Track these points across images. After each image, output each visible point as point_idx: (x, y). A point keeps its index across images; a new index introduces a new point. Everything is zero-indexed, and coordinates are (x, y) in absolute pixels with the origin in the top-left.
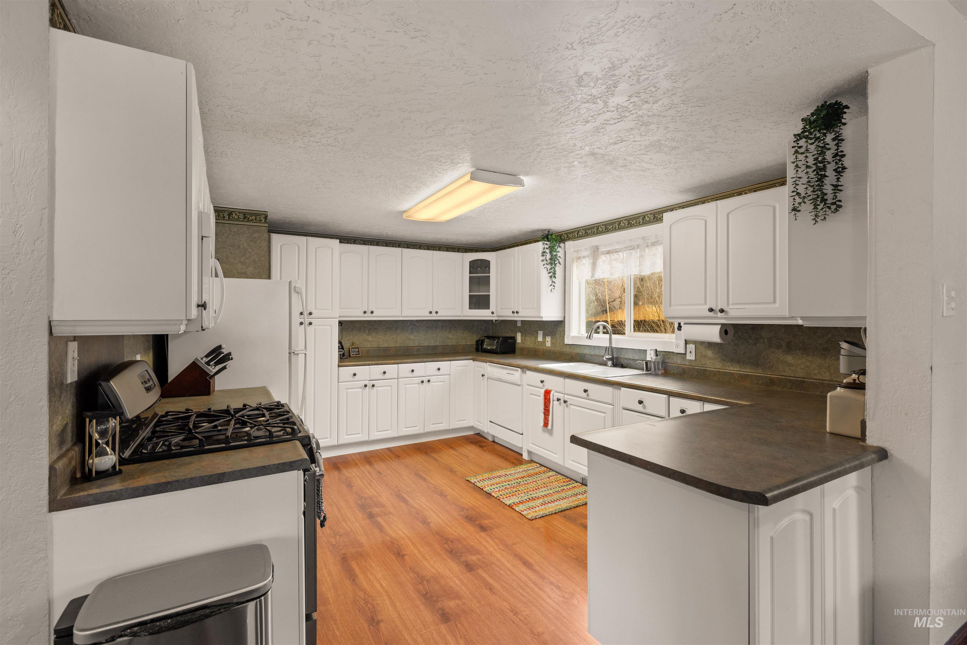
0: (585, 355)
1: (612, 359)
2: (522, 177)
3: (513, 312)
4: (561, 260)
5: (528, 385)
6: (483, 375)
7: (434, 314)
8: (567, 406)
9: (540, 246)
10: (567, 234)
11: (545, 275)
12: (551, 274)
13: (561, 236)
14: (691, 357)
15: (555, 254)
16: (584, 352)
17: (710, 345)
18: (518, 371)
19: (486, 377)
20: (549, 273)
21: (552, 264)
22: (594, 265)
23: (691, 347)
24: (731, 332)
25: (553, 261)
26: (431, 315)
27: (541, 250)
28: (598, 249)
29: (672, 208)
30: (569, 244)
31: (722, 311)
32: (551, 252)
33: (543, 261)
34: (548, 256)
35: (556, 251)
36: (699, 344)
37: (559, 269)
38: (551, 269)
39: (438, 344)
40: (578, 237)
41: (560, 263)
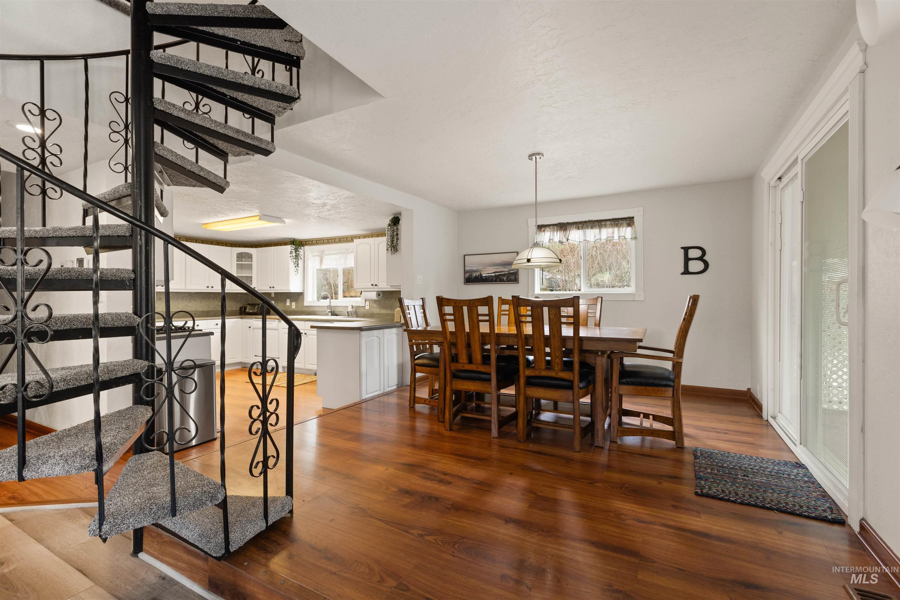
0: (316, 311)
1: (331, 312)
2: (284, 219)
3: (270, 287)
4: (302, 257)
5: (283, 329)
6: (250, 327)
7: (210, 288)
8: (306, 336)
9: (289, 248)
10: (305, 241)
11: (292, 265)
12: (296, 265)
13: (301, 242)
14: (367, 308)
15: (298, 253)
16: (316, 310)
17: (375, 301)
18: (276, 321)
19: (251, 329)
20: (295, 264)
21: (296, 259)
22: (321, 261)
23: (368, 303)
24: (381, 295)
25: (297, 257)
26: (208, 289)
27: (290, 251)
28: (323, 252)
29: (359, 237)
30: (306, 247)
31: (376, 285)
32: (295, 252)
33: (291, 257)
34: (294, 254)
35: (298, 251)
36: (371, 301)
37: (301, 262)
38: (296, 262)
39: (210, 309)
40: (312, 244)
41: (301, 258)
